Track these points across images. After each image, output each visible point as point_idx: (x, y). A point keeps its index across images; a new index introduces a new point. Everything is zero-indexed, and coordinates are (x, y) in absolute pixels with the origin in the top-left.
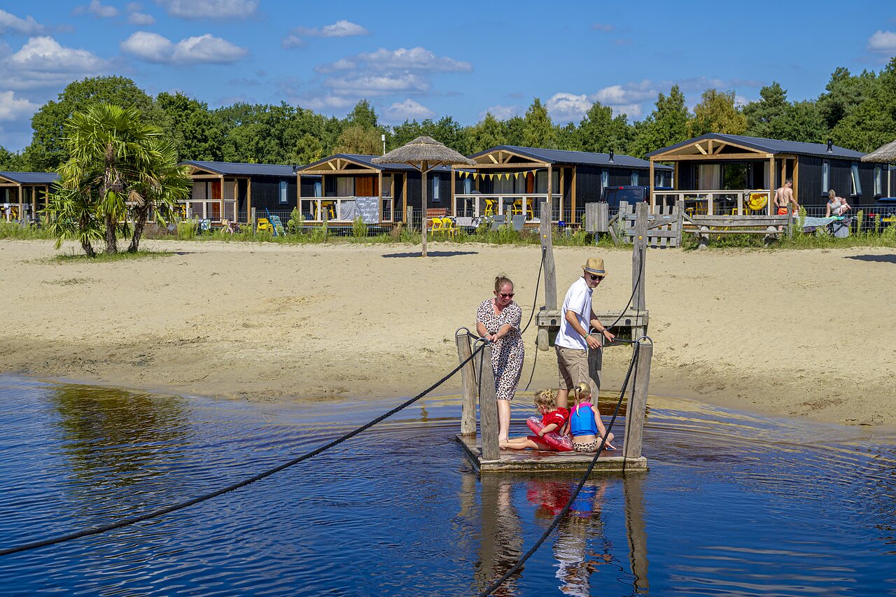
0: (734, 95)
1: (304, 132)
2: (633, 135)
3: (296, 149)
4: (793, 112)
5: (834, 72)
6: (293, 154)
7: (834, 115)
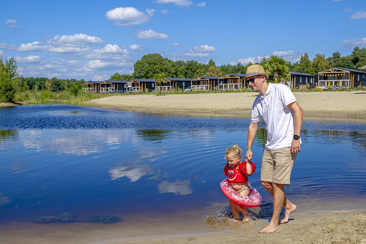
0: (325, 55)
1: (198, 68)
2: (292, 67)
3: (196, 73)
4: (343, 60)
5: (354, 48)
6: (195, 74)
7: (356, 61)
